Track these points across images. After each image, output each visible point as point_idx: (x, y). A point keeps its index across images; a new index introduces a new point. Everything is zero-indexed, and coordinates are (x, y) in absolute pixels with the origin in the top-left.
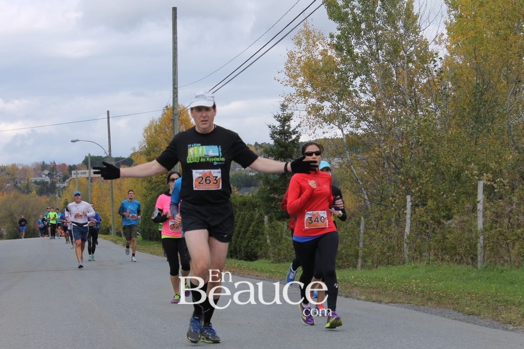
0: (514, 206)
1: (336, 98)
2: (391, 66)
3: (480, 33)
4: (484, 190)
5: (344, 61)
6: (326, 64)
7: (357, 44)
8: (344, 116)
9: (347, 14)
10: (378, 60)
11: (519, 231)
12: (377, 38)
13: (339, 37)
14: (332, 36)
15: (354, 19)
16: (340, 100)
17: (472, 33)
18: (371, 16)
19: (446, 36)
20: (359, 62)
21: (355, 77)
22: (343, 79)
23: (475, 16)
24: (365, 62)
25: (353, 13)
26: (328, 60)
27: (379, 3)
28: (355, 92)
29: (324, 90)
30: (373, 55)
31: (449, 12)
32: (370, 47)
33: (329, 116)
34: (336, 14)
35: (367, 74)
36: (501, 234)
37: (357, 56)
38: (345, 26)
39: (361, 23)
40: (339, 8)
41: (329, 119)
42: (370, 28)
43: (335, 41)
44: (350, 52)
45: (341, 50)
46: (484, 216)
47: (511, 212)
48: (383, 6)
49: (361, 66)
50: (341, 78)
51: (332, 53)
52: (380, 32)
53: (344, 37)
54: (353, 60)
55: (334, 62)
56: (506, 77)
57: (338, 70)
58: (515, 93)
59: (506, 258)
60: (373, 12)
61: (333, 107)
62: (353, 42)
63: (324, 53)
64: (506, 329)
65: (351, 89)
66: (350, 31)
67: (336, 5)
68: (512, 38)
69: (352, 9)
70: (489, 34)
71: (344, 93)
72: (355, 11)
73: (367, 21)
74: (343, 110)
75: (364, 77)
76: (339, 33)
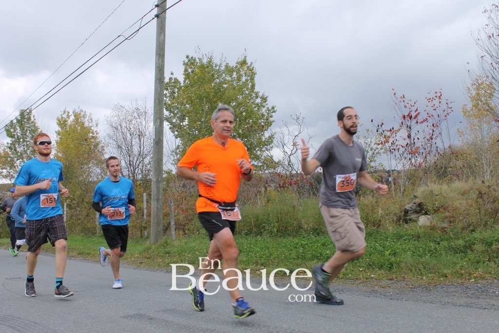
0: (78, 212)
1: (9, 168)
2: (32, 156)
3: (68, 145)
4: (67, 206)
5: (12, 154)
6: (5, 154)
7: (18, 147)
8: (12, 176)
9: (14, 135)
10: (27, 154)
11: (79, 221)
12: (27, 145)
13: (11, 144)
14: (8, 143)
15: (18, 137)
16: (10, 169)
17: (65, 145)
18: (25, 136)
19: (56, 146)
20: (19, 154)
21: (17, 160)
22: (12, 161)
23: (67, 138)
24: (21, 154)
25: (17, 135)
26: (6, 153)
27: (28, 131)
28: (17, 166)
29: (4, 165)
30: (25, 152)
31: (57, 136)
32: (24, 149)
33: (5, 175)
34: (10, 135)
35: (22, 159)
36: (73, 223)
37: (18, 152)
38: (13, 140)
39: (20, 139)
40: (11, 132)
41: (6, 177)
42: (24, 141)
43: (9, 145)
44: (15, 150)
45: (12, 149)
46: (67, 216)
47: (76, 214)
48: (30, 133)
49: (20, 156)
50: (11, 161)
51: (8, 150)
52: (28, 143)
53: (13, 144)
54: (17, 153)
55: (8, 154)
56: (78, 162)
57: (10, 157)
58: (81, 168)
59: (75, 232)
60: (25, 135)
61: (8, 172)
62: (17, 146)
63: (4, 150)
64: (71, 259)
65: (15, 165)
66: (16, 141)
67: (10, 131)
68: (80, 147)
69: (17, 133)
70: (72, 146)
71: (12, 166)
72: (18, 134)
73: (23, 138)
74: (12, 173)
75: (21, 160)
76: (11, 142)
